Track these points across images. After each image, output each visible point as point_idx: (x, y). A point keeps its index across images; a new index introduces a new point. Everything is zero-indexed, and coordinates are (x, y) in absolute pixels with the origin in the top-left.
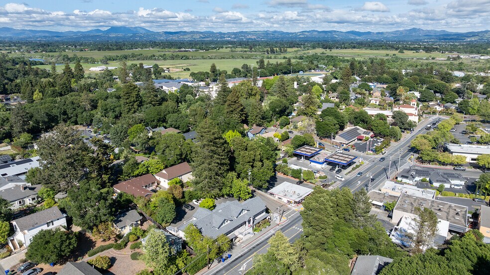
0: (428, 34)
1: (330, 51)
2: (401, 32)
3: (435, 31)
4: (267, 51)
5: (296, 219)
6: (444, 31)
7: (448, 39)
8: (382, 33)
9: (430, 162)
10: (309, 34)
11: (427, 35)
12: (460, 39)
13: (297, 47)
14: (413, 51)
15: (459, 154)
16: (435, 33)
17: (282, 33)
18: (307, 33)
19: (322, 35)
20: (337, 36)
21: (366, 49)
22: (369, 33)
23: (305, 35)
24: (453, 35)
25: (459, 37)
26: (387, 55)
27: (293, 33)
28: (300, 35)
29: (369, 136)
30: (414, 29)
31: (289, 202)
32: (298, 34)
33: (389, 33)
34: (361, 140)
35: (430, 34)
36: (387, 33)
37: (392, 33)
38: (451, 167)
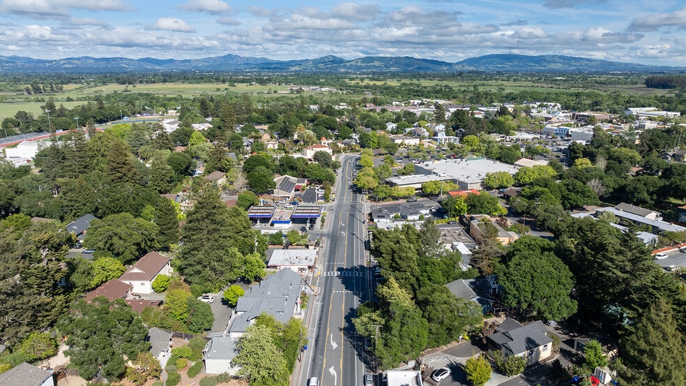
0: (248, 62)
1: (134, 87)
2: (215, 60)
3: (255, 58)
4: (28, 90)
5: (326, 284)
6: (264, 58)
7: (271, 68)
8: (189, 61)
9: (383, 199)
10: (80, 62)
11: (247, 64)
12: (284, 69)
13: (76, 83)
14: (246, 84)
15: (405, 186)
16: (255, 61)
17: (29, 60)
18: (76, 62)
19: (103, 65)
20: (125, 66)
21: (183, 83)
22: (172, 61)
23: (74, 64)
24: (275, 64)
25: (282, 66)
26: (218, 90)
27: (51, 62)
28: (64, 64)
29: (305, 184)
30: (229, 55)
31: (302, 270)
32: (62, 62)
33: (199, 60)
34: (298, 190)
35: (249, 62)
36: (196, 60)
37: (203, 60)
38: (405, 201)
